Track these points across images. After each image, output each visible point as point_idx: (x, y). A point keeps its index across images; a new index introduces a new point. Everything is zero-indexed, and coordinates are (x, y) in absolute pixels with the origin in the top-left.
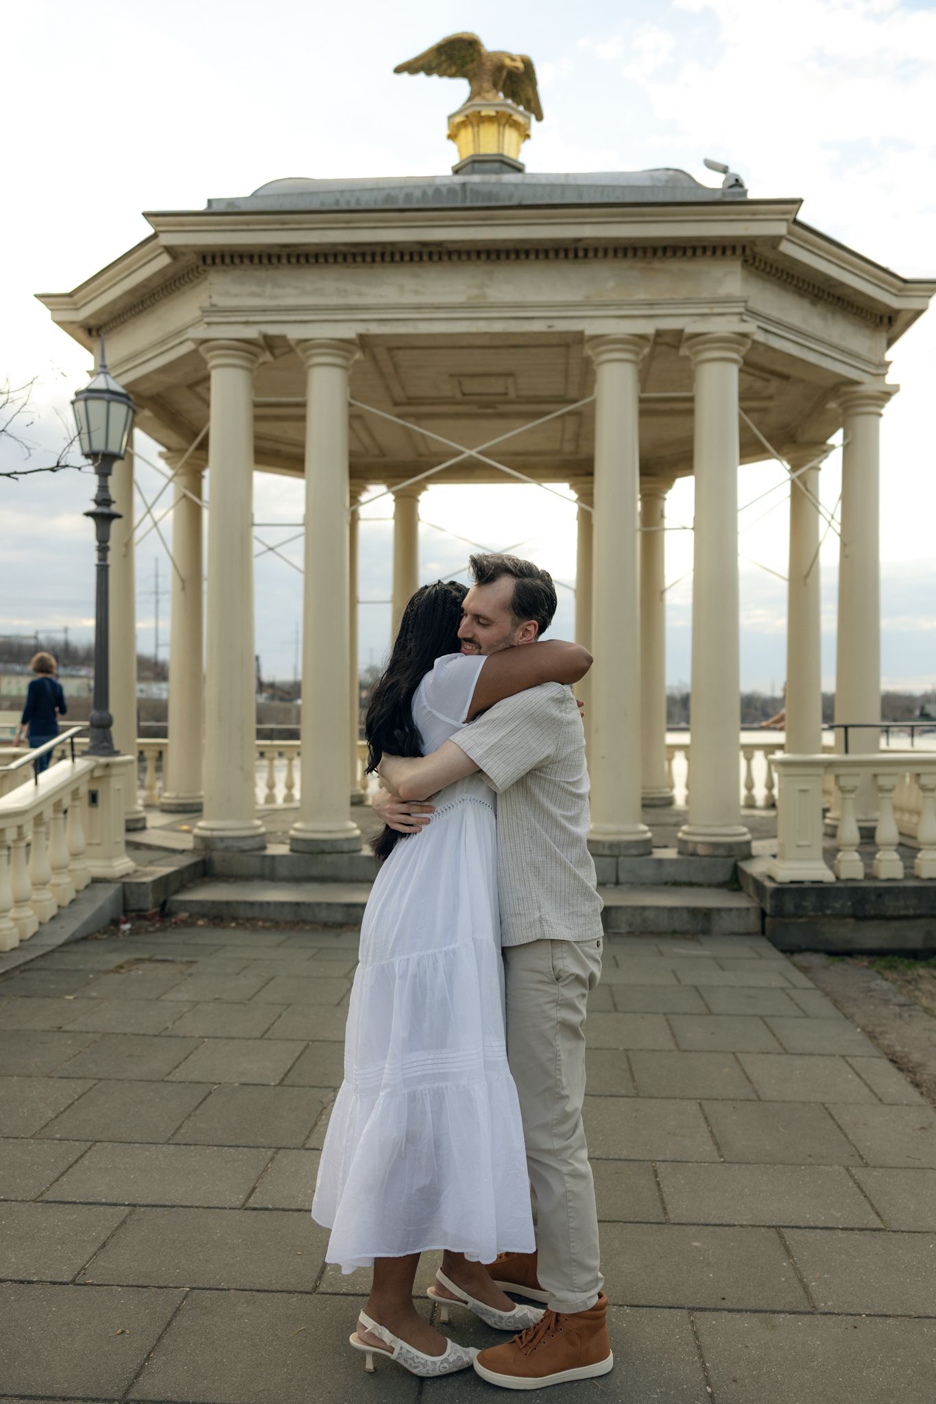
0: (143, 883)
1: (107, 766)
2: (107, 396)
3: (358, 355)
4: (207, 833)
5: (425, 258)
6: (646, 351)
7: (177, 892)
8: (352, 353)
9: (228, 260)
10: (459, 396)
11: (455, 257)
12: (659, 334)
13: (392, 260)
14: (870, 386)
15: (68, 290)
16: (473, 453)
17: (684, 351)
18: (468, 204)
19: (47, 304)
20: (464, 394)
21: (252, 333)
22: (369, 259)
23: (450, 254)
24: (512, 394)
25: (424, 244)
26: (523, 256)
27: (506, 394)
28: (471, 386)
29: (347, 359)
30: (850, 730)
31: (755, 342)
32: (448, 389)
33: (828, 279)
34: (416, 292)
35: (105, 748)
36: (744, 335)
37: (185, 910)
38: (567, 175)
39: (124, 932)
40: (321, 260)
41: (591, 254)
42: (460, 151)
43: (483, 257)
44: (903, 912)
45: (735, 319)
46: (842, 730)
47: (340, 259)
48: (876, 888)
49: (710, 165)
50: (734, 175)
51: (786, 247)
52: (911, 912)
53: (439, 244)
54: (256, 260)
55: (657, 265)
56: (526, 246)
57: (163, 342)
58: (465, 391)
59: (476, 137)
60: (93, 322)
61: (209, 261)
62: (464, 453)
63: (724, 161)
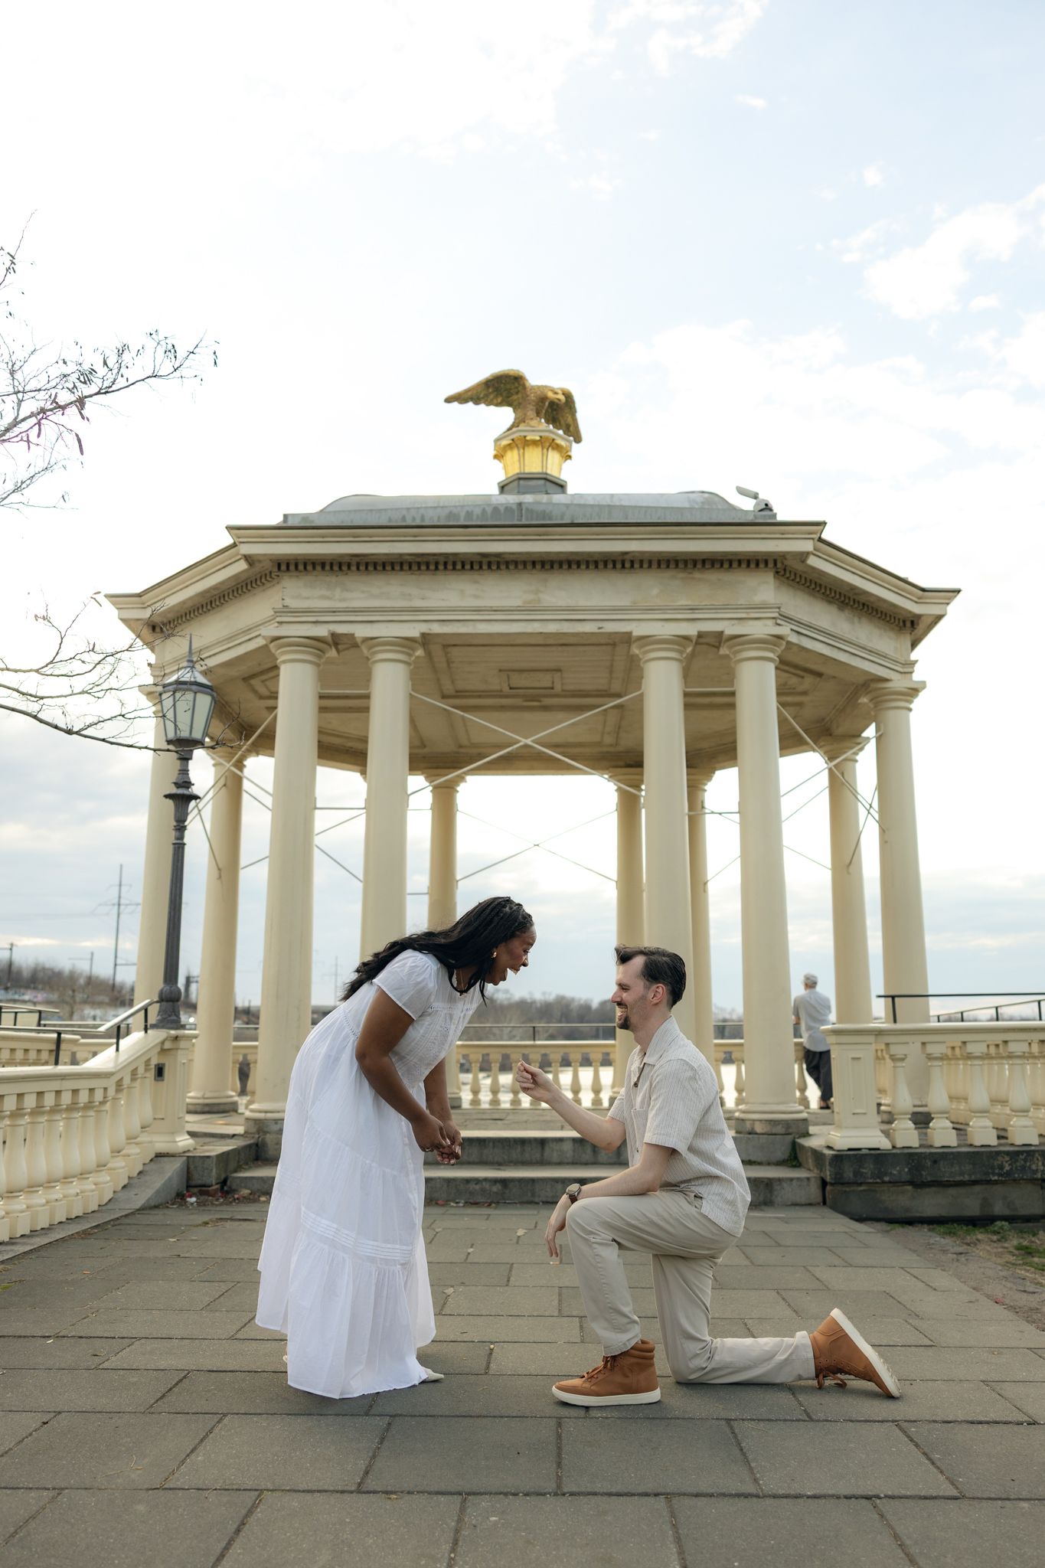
0: (208, 1157)
1: (176, 1038)
2: (194, 687)
3: (420, 652)
4: (261, 1116)
5: (485, 567)
6: (689, 650)
7: (235, 1171)
8: (414, 650)
9: (301, 567)
10: (506, 689)
11: (512, 567)
12: (700, 635)
13: (454, 569)
14: (898, 683)
15: (138, 591)
16: (529, 741)
17: (723, 651)
18: (524, 522)
19: (114, 604)
20: (511, 688)
21: (322, 631)
22: (432, 567)
23: (507, 564)
24: (558, 688)
25: (484, 555)
26: (574, 566)
27: (552, 688)
28: (519, 680)
29: (410, 655)
30: (896, 999)
31: (788, 643)
32: (496, 683)
33: (853, 588)
34: (476, 597)
35: (173, 1022)
36: (779, 637)
37: (246, 1188)
38: (612, 496)
39: (192, 1204)
40: (388, 568)
41: (637, 565)
42: (506, 470)
43: (538, 566)
44: (958, 1178)
45: (770, 622)
46: (890, 999)
47: (406, 567)
48: (931, 1153)
49: (742, 492)
50: (763, 500)
51: (812, 561)
52: (967, 1178)
53: (498, 555)
54: (327, 567)
55: (697, 575)
56: (578, 558)
57: (230, 638)
58: (512, 686)
59: (522, 458)
60: (157, 620)
61: (283, 567)
62: (519, 741)
63: (754, 489)
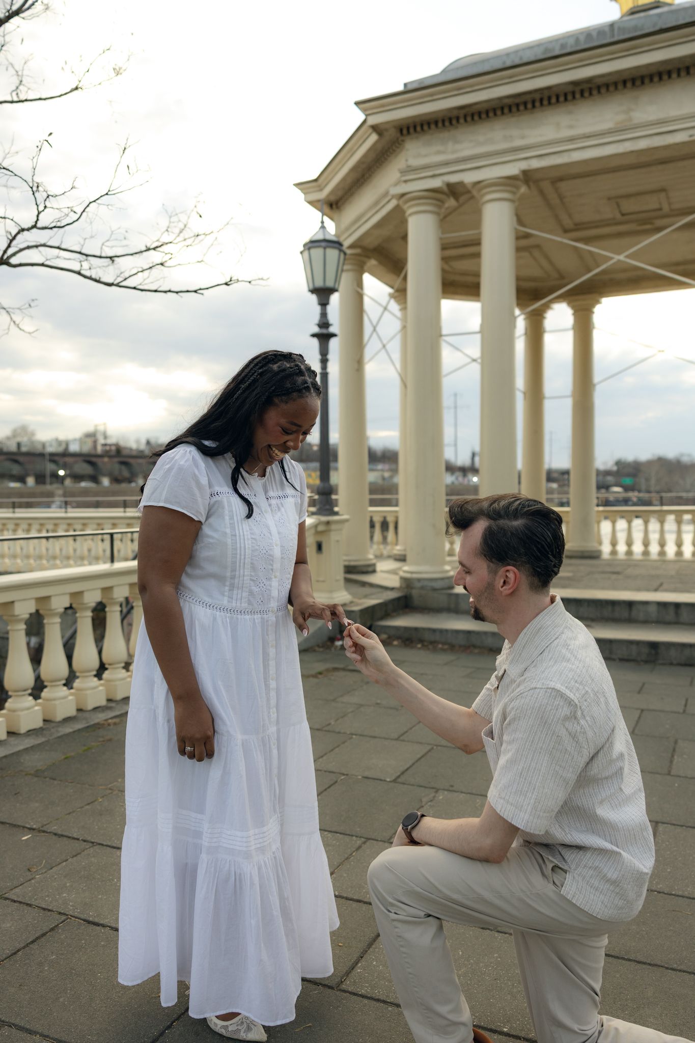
0: (353, 612)
1: (328, 523)
2: (323, 244)
3: (523, 189)
4: (408, 575)
7: (382, 618)
8: (518, 188)
9: (419, 128)
10: (618, 216)
11: (603, 90)
13: (550, 103)
15: (315, 177)
18: (615, 39)
19: (301, 190)
20: (623, 215)
21: (437, 183)
22: (529, 106)
23: (599, 88)
25: (575, 83)
26: (665, 77)
27: (660, 209)
28: (629, 206)
29: (514, 193)
32: (608, 212)
34: (571, 127)
35: (327, 510)
37: (385, 633)
39: (337, 647)
40: (491, 114)
42: (621, 8)
43: (629, 85)
47: (506, 110)
53: (589, 80)
54: (440, 124)
56: (669, 67)
57: (376, 203)
58: (624, 212)
60: (333, 198)
61: (405, 131)
62: (611, 258)
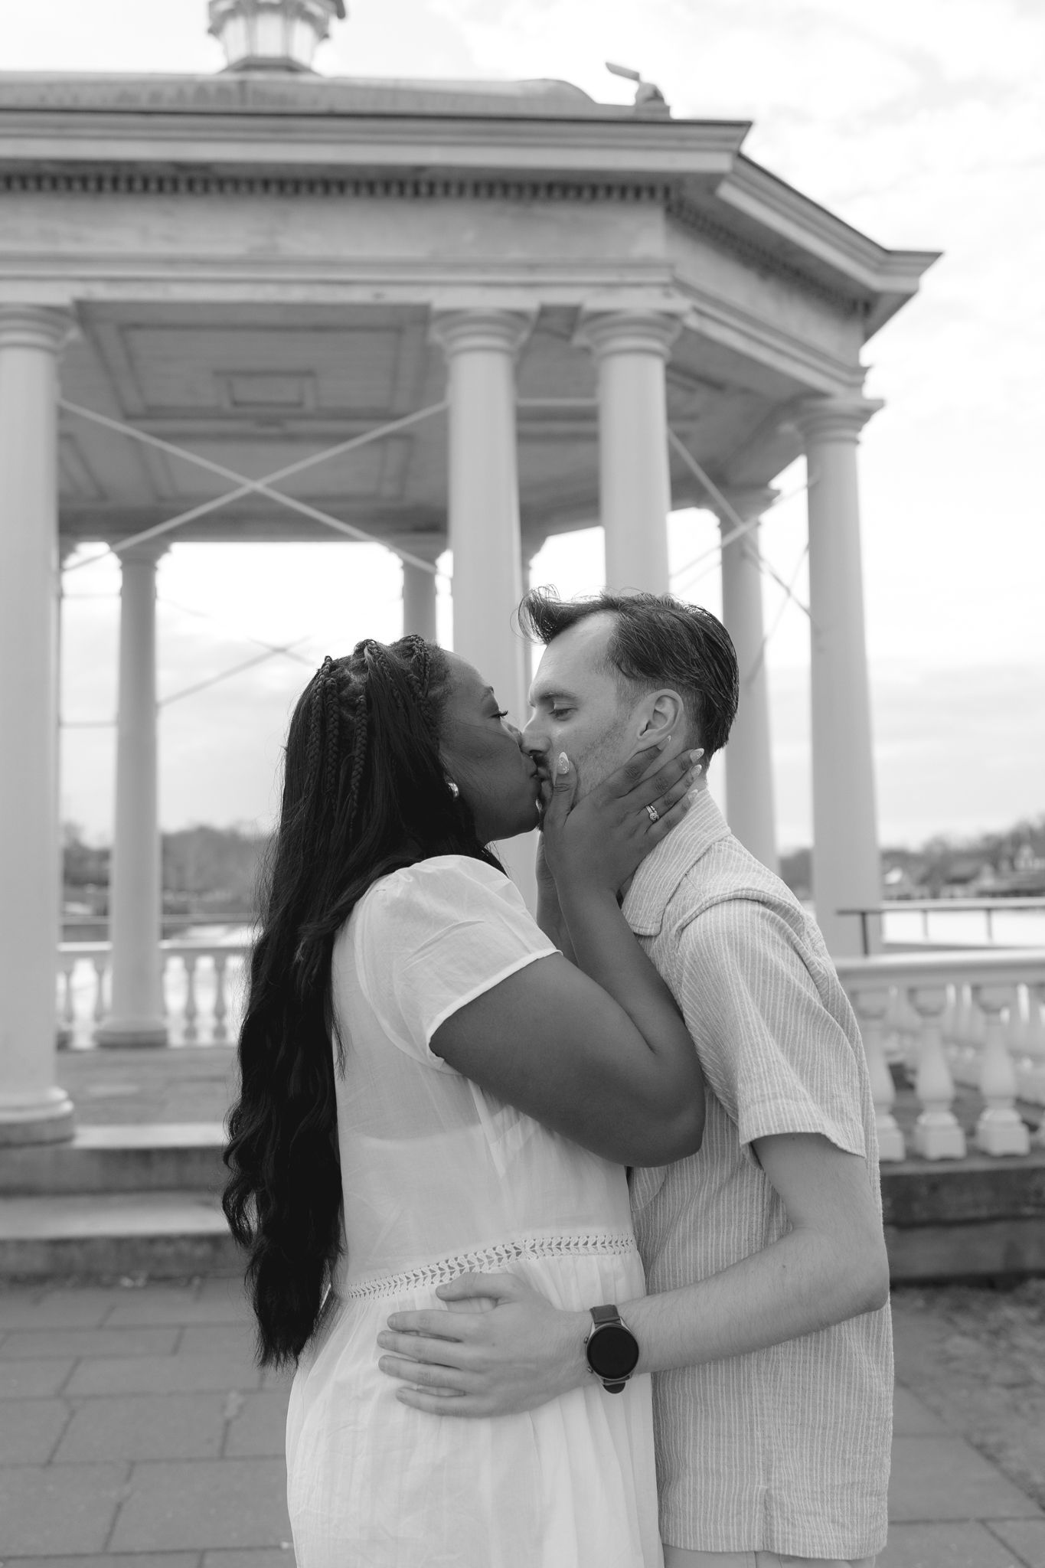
3: (75, 334)
5: (183, 187)
6: (524, 336)
8: (65, 329)
10: (230, 405)
11: (229, 188)
12: (545, 312)
13: (131, 189)
14: (842, 400)
16: (260, 486)
17: (580, 339)
18: (247, 110)
20: (236, 404)
22: (92, 185)
23: (221, 181)
24: (310, 404)
25: (180, 166)
27: (300, 404)
28: (248, 391)
29: (57, 338)
31: (687, 330)
32: (212, 395)
33: (784, 243)
34: (169, 239)
36: (672, 316)
38: (397, 80)
41: (439, 190)
42: (226, 52)
43: (274, 189)
45: (657, 292)
49: (615, 70)
50: (648, 85)
51: (728, 193)
53: (205, 167)
55: (539, 209)
56: (341, 175)
58: (238, 399)
59: (250, 33)
63: (632, 66)
